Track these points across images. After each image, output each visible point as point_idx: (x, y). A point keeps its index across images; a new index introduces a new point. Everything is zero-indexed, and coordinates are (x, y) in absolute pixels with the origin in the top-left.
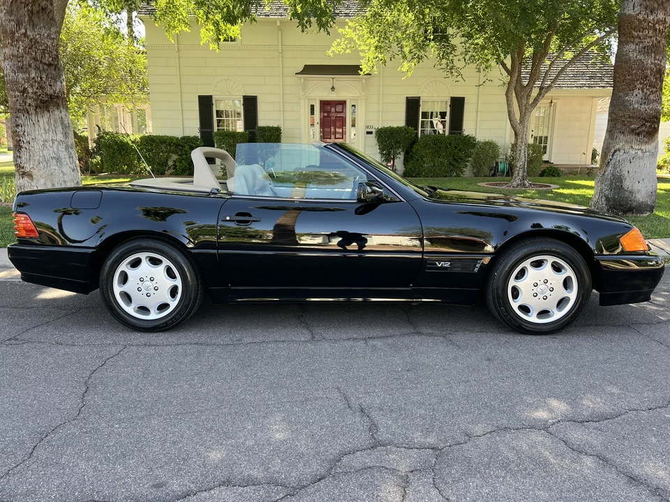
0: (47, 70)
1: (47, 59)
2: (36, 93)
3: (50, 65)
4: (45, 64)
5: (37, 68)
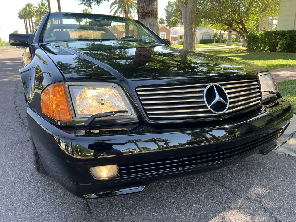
0: (146, 1)
5: (142, 1)
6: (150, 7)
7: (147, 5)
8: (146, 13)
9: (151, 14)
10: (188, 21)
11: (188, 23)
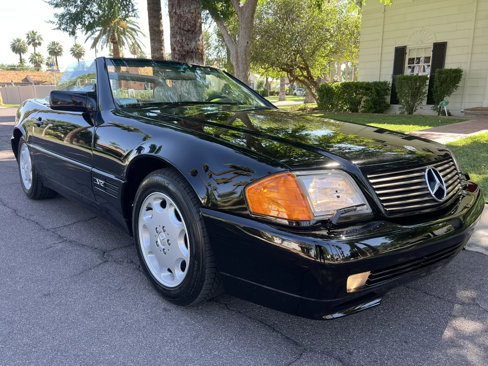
0: (186, 34)
1: (187, 27)
2: (179, 50)
3: (188, 31)
4: (185, 30)
5: (180, 34)
6: (194, 43)
7: (188, 39)
8: (188, 51)
9: (195, 54)
10: (240, 65)
11: (241, 68)
